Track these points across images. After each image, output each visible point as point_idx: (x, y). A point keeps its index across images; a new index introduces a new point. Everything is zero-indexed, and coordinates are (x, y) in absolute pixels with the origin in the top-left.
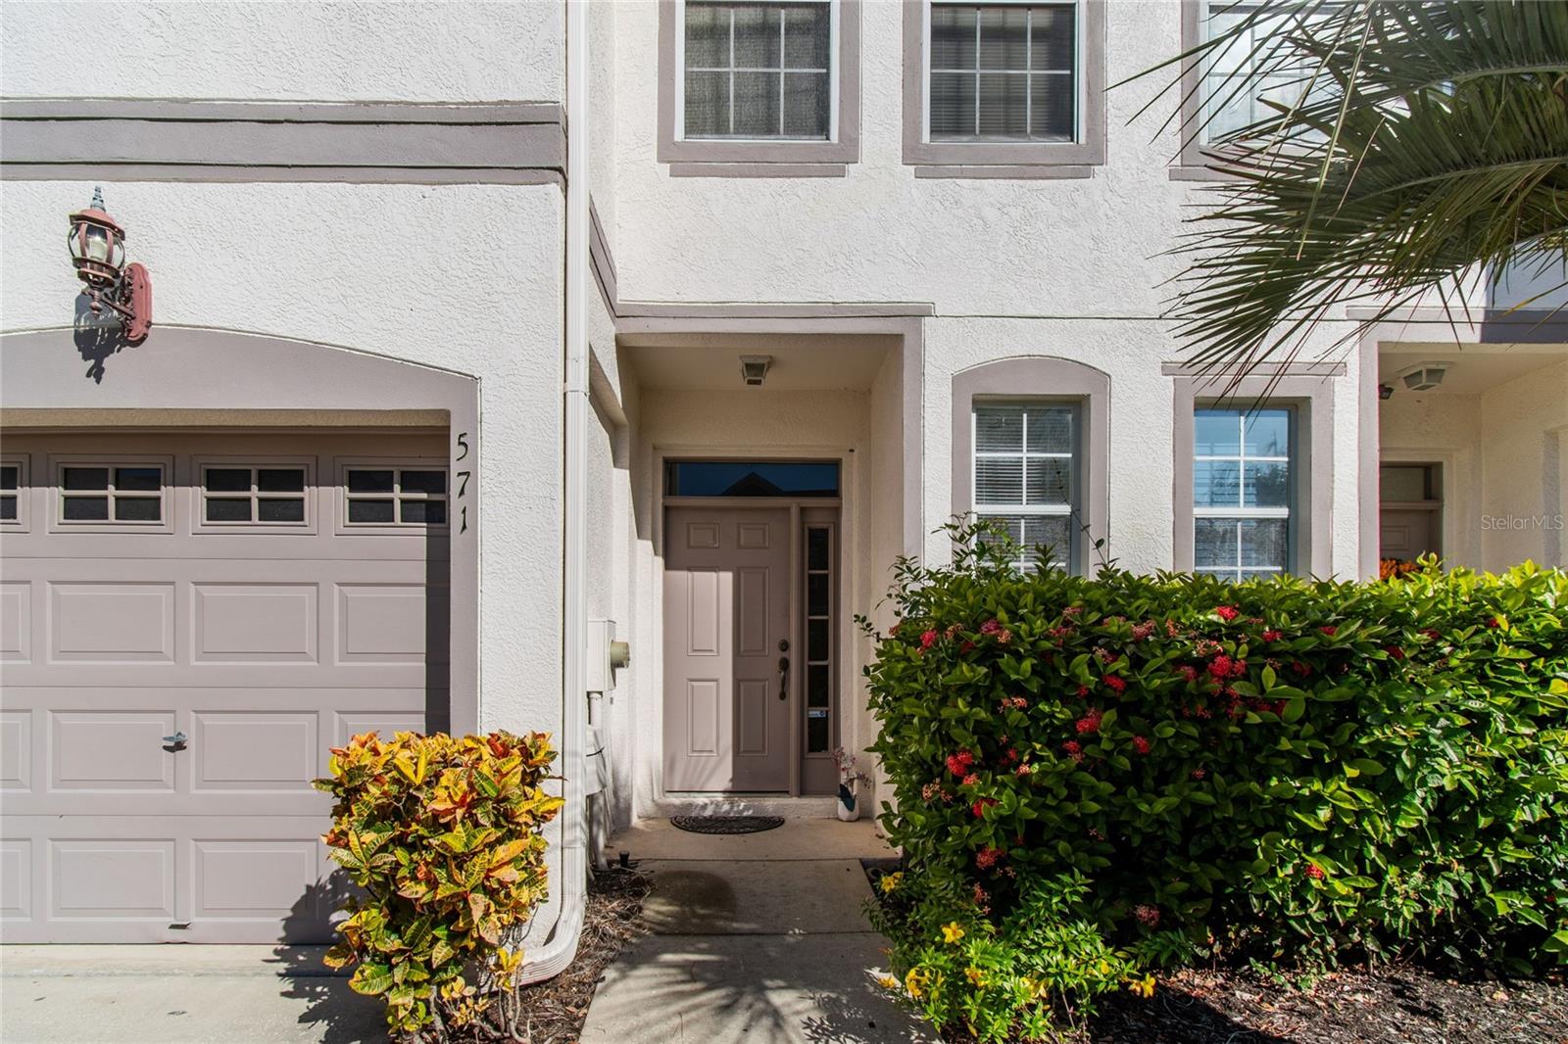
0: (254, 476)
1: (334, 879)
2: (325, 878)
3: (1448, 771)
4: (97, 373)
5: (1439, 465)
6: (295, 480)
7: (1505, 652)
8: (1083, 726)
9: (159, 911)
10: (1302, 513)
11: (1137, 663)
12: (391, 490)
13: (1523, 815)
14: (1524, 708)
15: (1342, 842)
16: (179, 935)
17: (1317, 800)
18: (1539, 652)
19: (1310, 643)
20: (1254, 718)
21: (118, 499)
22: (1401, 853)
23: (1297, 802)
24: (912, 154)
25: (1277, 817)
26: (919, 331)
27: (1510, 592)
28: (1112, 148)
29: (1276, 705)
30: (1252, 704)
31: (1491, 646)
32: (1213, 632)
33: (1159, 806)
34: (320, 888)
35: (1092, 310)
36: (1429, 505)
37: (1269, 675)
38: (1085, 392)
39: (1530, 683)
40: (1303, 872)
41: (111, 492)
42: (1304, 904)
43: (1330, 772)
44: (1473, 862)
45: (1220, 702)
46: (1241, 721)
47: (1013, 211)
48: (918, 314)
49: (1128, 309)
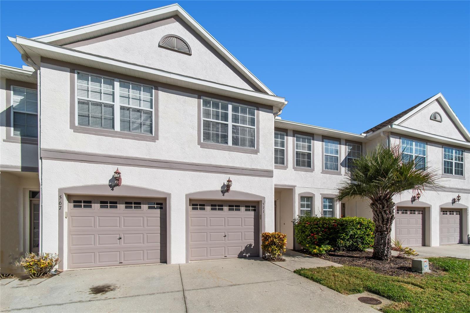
0: (234, 206)
1: (244, 250)
2: (243, 250)
3: (351, 233)
4: (224, 195)
5: (345, 204)
6: (239, 206)
7: (355, 224)
8: (325, 231)
9: (223, 255)
10: (334, 210)
11: (329, 225)
12: (250, 208)
13: (356, 236)
14: (356, 228)
15: (343, 239)
16: (225, 258)
17: (342, 236)
18: (357, 224)
19: (341, 223)
20: (338, 229)
21: (218, 208)
22: (348, 240)
23: (341, 236)
24: (294, 168)
25: (339, 237)
26: (295, 189)
27: (355, 219)
28: (315, 169)
29: (339, 228)
30: (337, 228)
31: (354, 224)
32: (334, 222)
33: (331, 237)
34: (242, 251)
35: (313, 187)
36: (344, 208)
37: (339, 226)
38: (312, 196)
39: (356, 226)
40: (341, 242)
41: (217, 207)
42: (341, 245)
43: (343, 234)
44: (353, 241)
45: (335, 228)
46: (337, 230)
47: (305, 175)
48: (295, 186)
49: (317, 187)
